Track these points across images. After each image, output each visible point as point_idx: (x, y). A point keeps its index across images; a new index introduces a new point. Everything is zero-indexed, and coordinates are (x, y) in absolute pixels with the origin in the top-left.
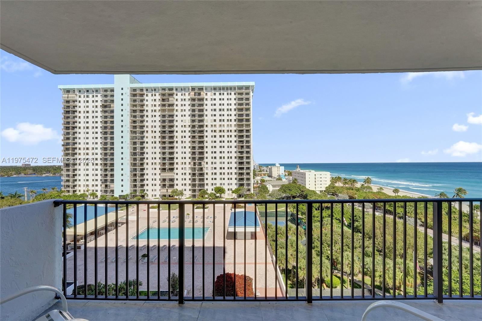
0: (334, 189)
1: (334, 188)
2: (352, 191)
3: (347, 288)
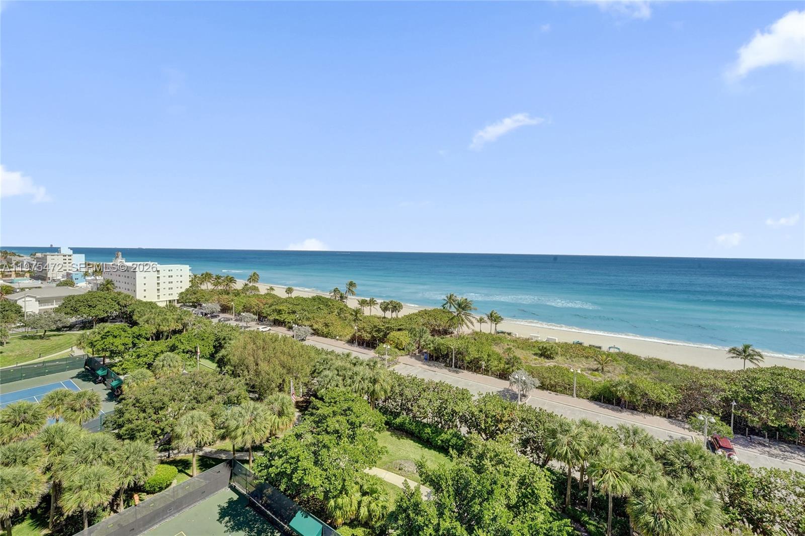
0: (196, 296)
1: (195, 294)
2: (226, 296)
3: (191, 476)
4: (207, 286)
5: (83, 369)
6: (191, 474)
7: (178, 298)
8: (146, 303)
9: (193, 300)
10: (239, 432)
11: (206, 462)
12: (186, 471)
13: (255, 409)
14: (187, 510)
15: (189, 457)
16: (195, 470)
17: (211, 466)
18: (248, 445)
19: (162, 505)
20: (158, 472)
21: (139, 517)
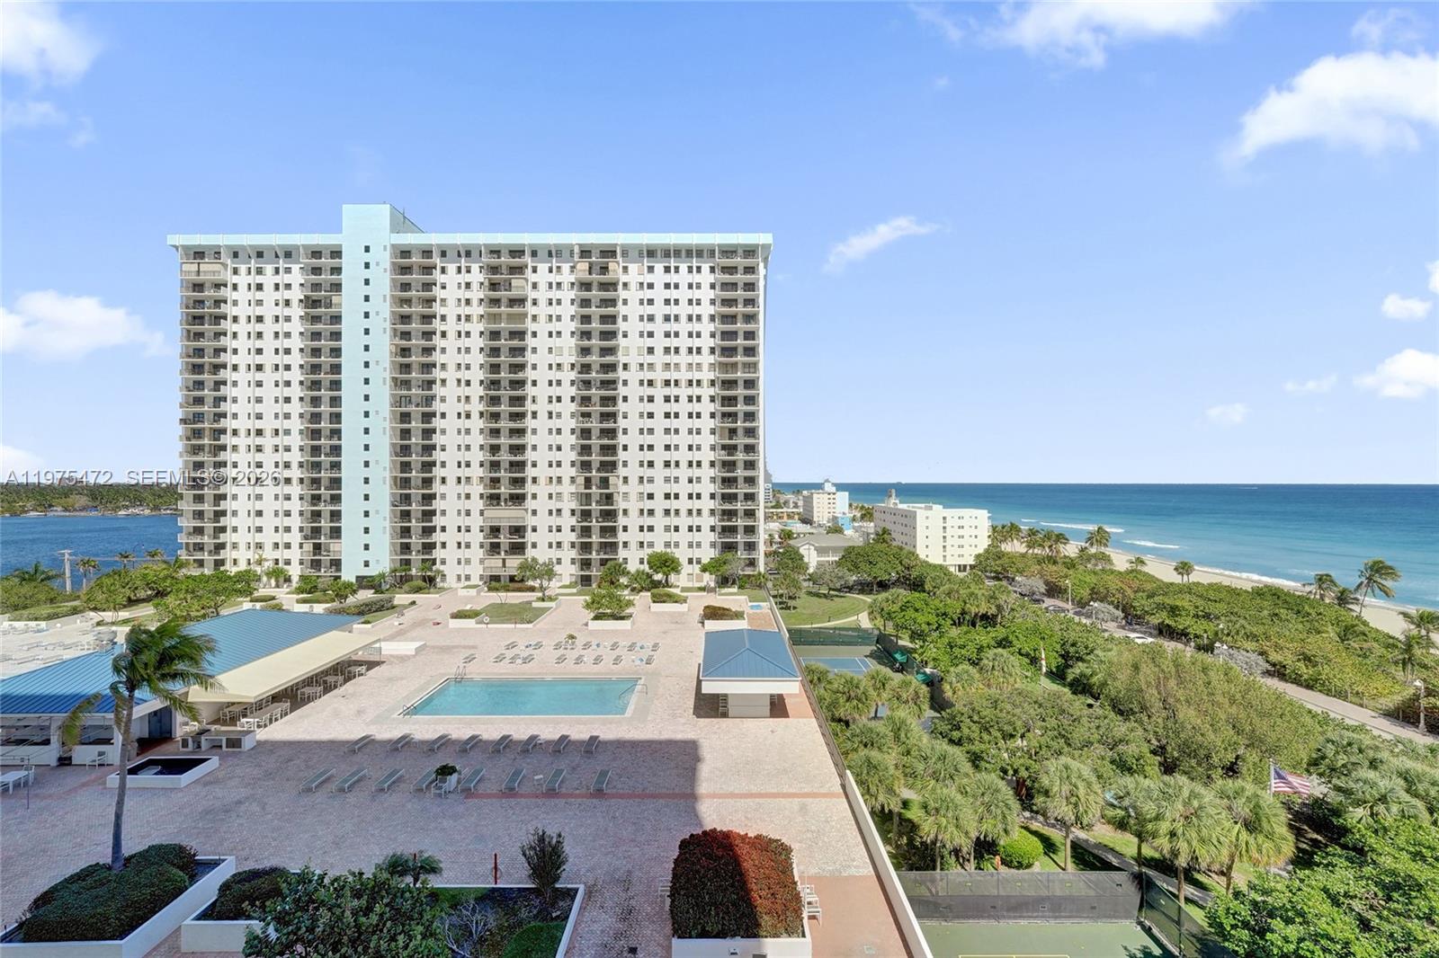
0: (1000, 561)
1: (999, 558)
2: (1054, 568)
3: (1064, 869)
4: (1015, 546)
5: (877, 647)
6: (1061, 864)
7: (973, 563)
8: (933, 565)
9: (996, 569)
10: (1164, 827)
11: (1088, 858)
12: (1051, 855)
13: (1193, 795)
14: (1068, 922)
15: (1056, 835)
16: (1065, 855)
17: (1093, 868)
18: (1182, 862)
19: (1032, 893)
20: (1017, 839)
21: (1002, 893)
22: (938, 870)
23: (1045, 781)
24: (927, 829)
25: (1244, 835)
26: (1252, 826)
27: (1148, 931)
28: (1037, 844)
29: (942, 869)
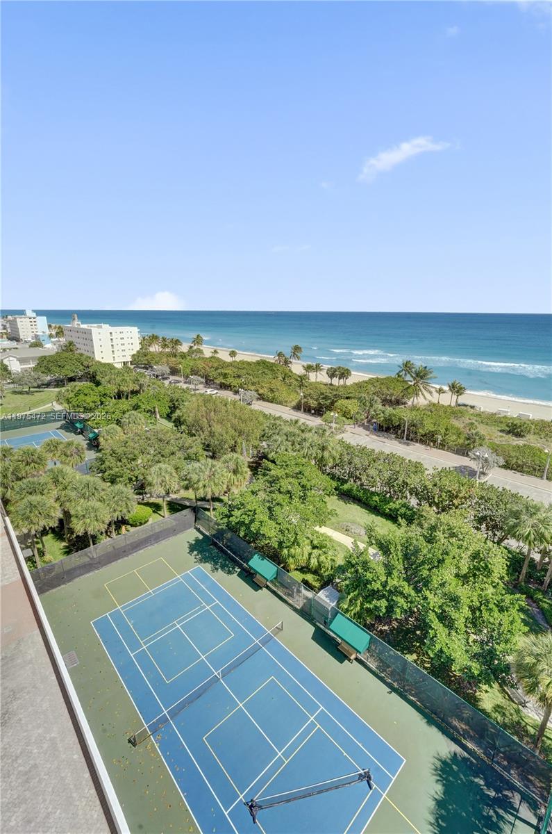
0: (146, 358)
1: (145, 356)
2: (174, 359)
3: (163, 517)
4: (155, 348)
5: (64, 422)
6: (163, 515)
7: (131, 360)
8: (105, 364)
9: (144, 362)
10: (201, 485)
11: (175, 507)
12: (159, 512)
14: (163, 542)
15: (160, 501)
16: (165, 511)
17: (178, 510)
18: (209, 497)
19: (144, 536)
20: (138, 511)
21: (128, 543)
22: (92, 546)
23: (150, 478)
24: (79, 528)
25: (233, 477)
26: (235, 472)
27: (198, 530)
28: (149, 510)
29: (94, 544)
